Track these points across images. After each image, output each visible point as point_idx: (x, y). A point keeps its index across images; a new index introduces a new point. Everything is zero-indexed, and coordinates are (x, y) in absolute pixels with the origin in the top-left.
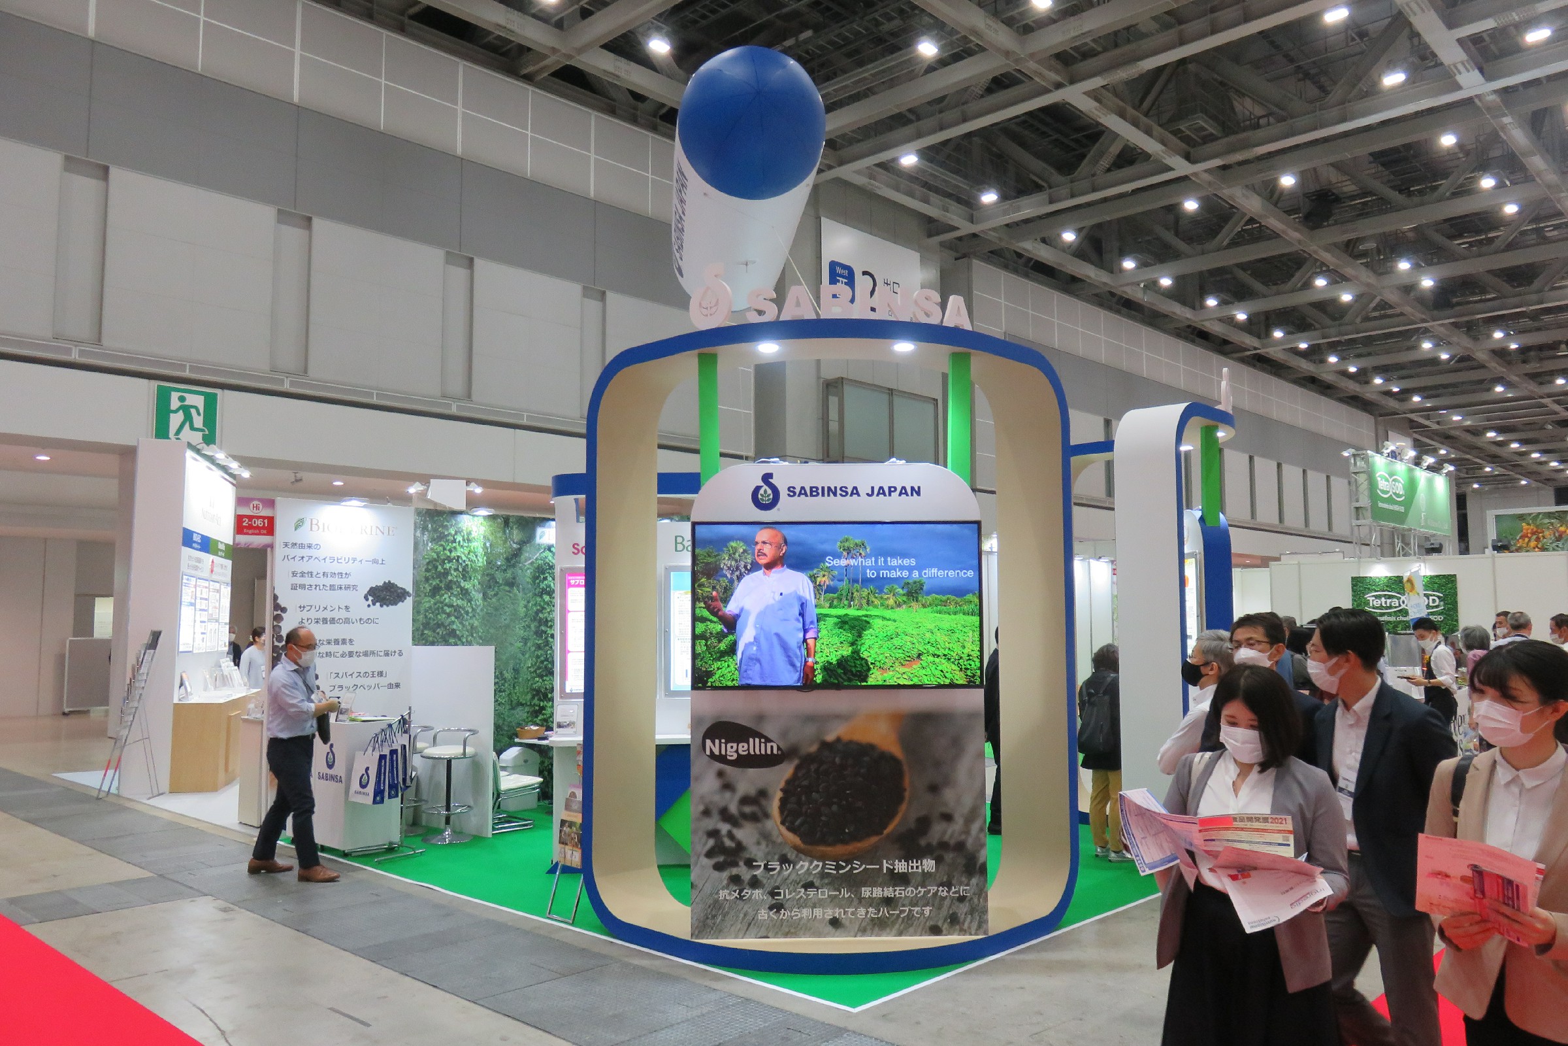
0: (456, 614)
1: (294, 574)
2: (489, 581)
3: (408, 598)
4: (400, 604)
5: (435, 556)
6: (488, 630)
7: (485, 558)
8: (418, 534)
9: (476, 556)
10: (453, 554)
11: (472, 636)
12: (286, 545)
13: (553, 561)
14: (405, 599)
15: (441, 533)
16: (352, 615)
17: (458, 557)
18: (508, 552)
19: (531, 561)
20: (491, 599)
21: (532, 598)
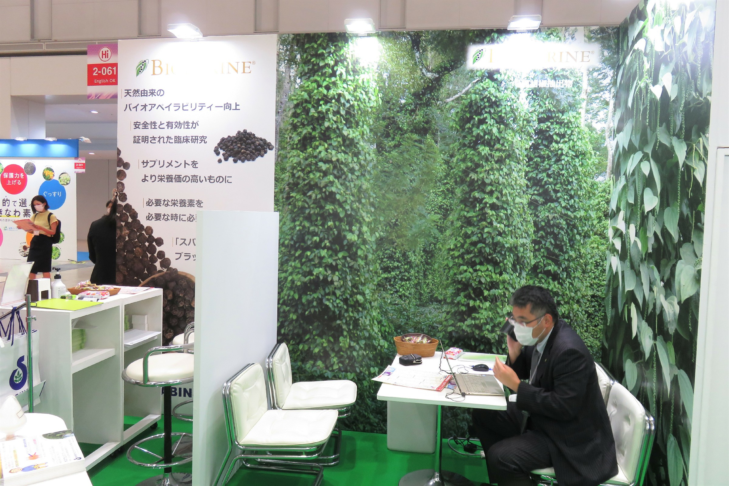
0: (335, 172)
1: (137, 125)
2: (387, 127)
3: (269, 151)
4: (259, 159)
5: (306, 96)
7: (380, 95)
8: (283, 68)
9: (367, 93)
10: (332, 92)
11: (360, 202)
12: (128, 93)
13: (498, 94)
14: (266, 152)
15: (314, 65)
16: (200, 172)
17: (340, 95)
18: (418, 84)
19: (457, 96)
20: (389, 152)
21: (459, 150)
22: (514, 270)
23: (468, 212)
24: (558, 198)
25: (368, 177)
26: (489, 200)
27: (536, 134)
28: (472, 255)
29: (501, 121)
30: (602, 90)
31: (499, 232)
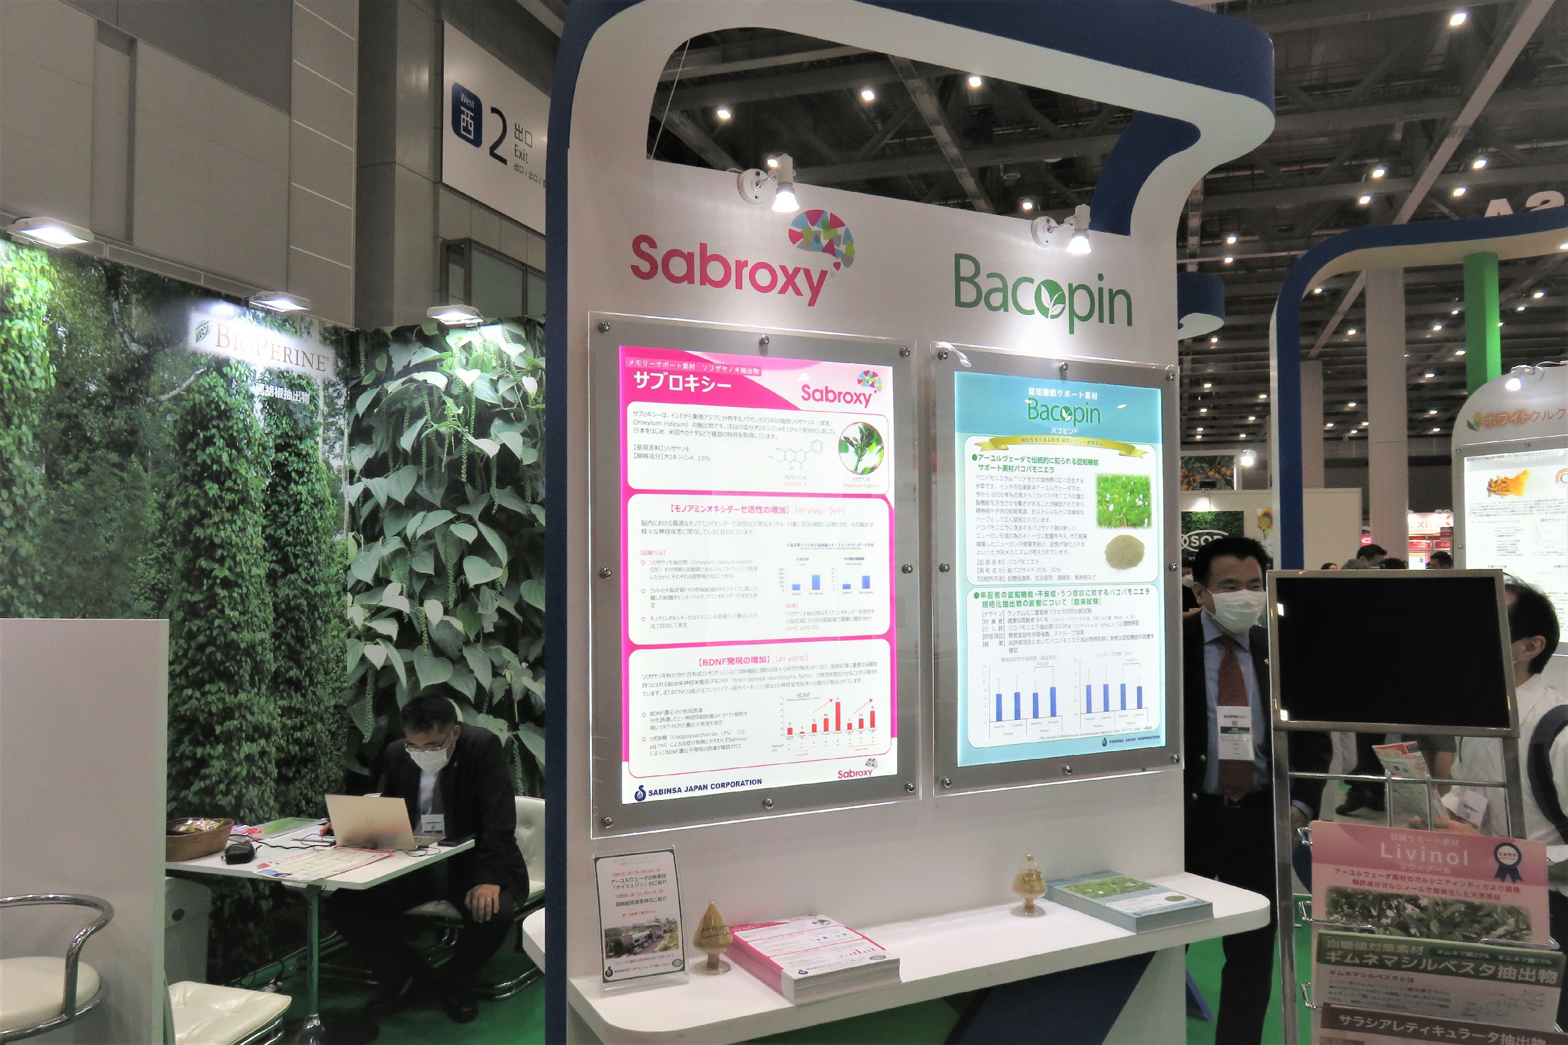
2: (64, 432)
6: (60, 568)
7: (53, 369)
9: (28, 360)
11: (14, 584)
13: (228, 399)
18: (117, 360)
19: (174, 392)
20: (69, 483)
21: (179, 485)
22: (253, 685)
23: (192, 594)
24: (298, 566)
25: (30, 532)
26: (221, 572)
27: (274, 468)
28: (198, 668)
29: (231, 443)
30: (337, 414)
31: (232, 623)
